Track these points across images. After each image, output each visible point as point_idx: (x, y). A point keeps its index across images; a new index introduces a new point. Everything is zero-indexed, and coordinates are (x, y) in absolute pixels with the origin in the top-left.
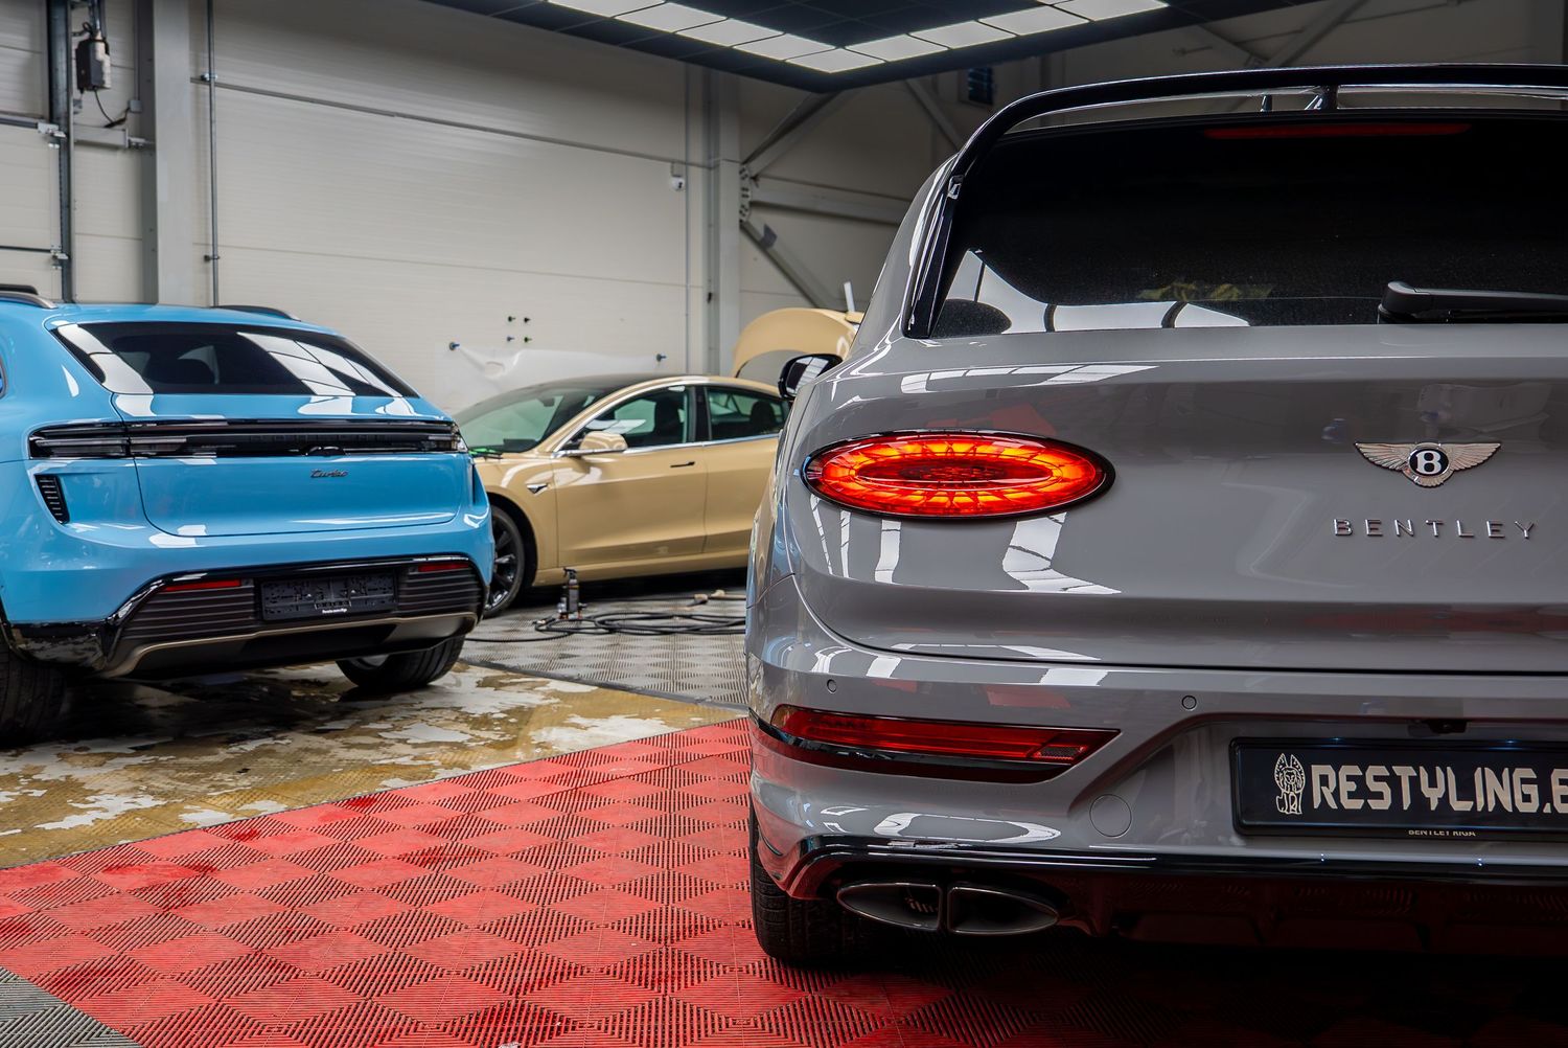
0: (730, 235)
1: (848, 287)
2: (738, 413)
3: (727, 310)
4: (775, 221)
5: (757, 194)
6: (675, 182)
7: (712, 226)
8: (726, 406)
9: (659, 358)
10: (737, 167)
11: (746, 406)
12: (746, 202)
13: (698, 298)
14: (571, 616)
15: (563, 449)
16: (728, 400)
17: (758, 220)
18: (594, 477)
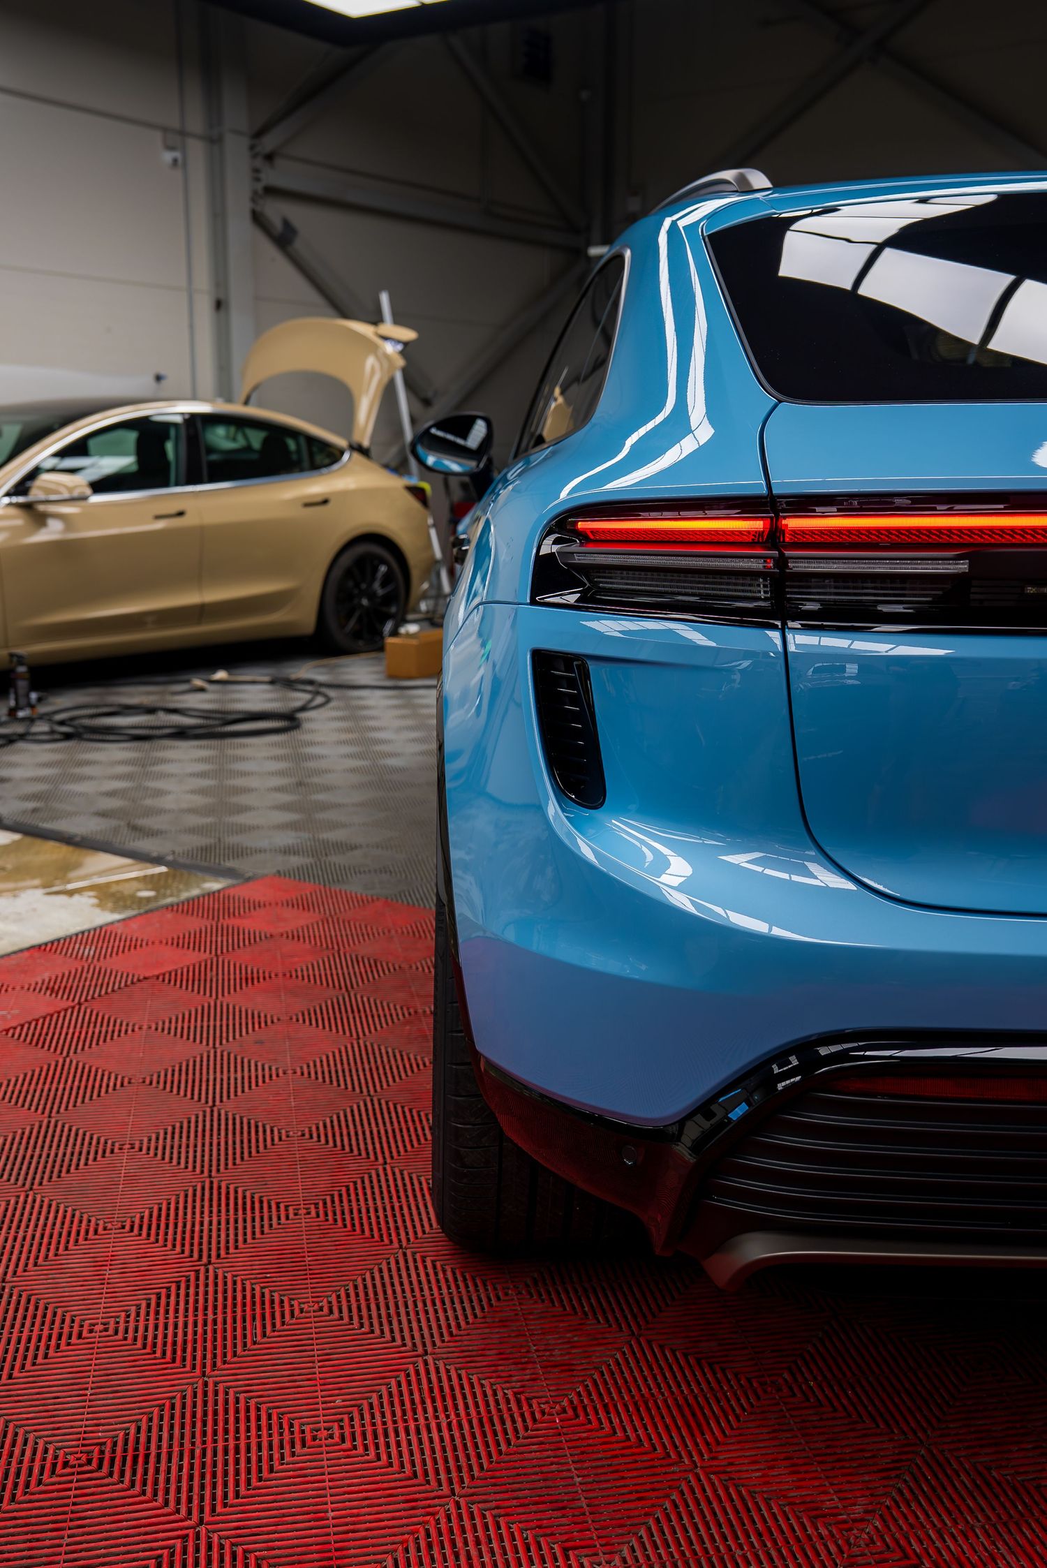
0: (240, 228)
1: (384, 298)
2: (248, 448)
3: (239, 319)
4: (298, 214)
5: (272, 177)
6: (168, 156)
7: (218, 216)
8: (234, 439)
9: (159, 378)
10: (245, 142)
11: (256, 439)
12: (259, 186)
13: (204, 306)
14: (21, 714)
15: (8, 494)
16: (236, 432)
17: (276, 211)
18: (53, 532)
